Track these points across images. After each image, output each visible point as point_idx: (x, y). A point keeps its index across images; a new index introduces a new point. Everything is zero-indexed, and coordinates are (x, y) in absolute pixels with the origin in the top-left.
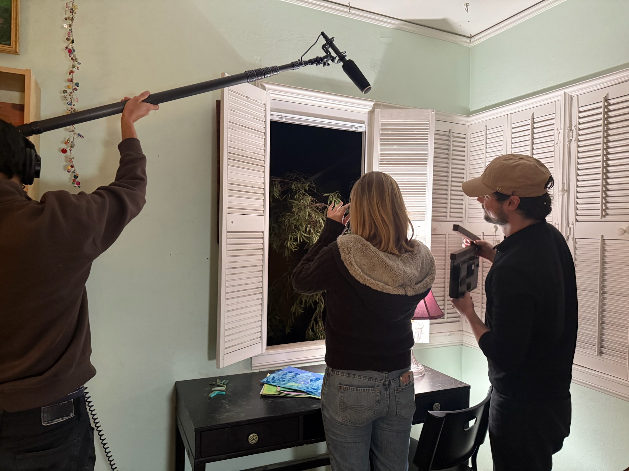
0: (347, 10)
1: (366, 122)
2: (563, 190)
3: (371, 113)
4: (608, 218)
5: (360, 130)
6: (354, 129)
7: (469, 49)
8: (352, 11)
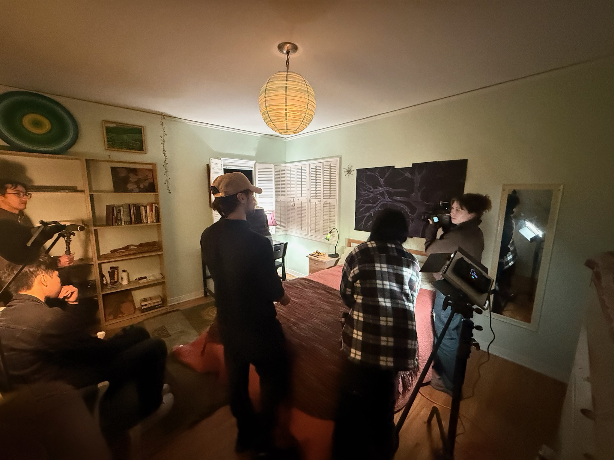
0: (245, 132)
1: (253, 167)
2: (308, 190)
3: (255, 164)
4: (317, 197)
5: (251, 170)
6: (249, 170)
7: (285, 142)
8: (247, 132)
